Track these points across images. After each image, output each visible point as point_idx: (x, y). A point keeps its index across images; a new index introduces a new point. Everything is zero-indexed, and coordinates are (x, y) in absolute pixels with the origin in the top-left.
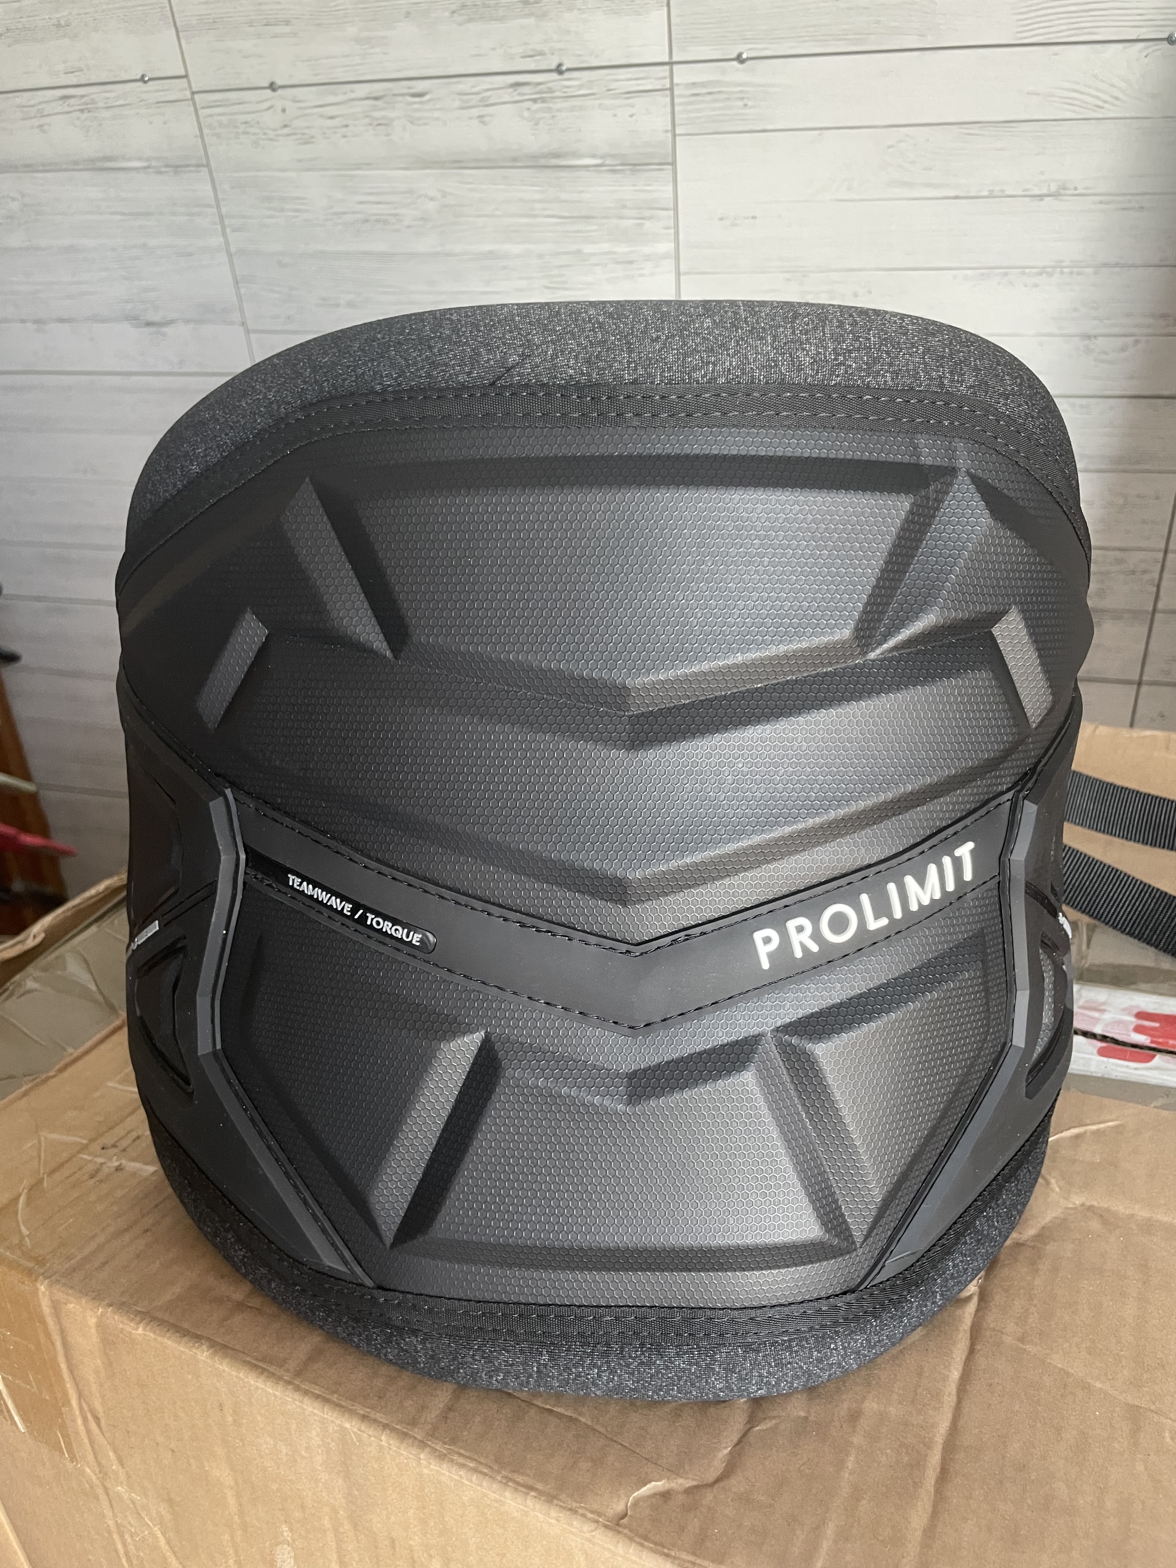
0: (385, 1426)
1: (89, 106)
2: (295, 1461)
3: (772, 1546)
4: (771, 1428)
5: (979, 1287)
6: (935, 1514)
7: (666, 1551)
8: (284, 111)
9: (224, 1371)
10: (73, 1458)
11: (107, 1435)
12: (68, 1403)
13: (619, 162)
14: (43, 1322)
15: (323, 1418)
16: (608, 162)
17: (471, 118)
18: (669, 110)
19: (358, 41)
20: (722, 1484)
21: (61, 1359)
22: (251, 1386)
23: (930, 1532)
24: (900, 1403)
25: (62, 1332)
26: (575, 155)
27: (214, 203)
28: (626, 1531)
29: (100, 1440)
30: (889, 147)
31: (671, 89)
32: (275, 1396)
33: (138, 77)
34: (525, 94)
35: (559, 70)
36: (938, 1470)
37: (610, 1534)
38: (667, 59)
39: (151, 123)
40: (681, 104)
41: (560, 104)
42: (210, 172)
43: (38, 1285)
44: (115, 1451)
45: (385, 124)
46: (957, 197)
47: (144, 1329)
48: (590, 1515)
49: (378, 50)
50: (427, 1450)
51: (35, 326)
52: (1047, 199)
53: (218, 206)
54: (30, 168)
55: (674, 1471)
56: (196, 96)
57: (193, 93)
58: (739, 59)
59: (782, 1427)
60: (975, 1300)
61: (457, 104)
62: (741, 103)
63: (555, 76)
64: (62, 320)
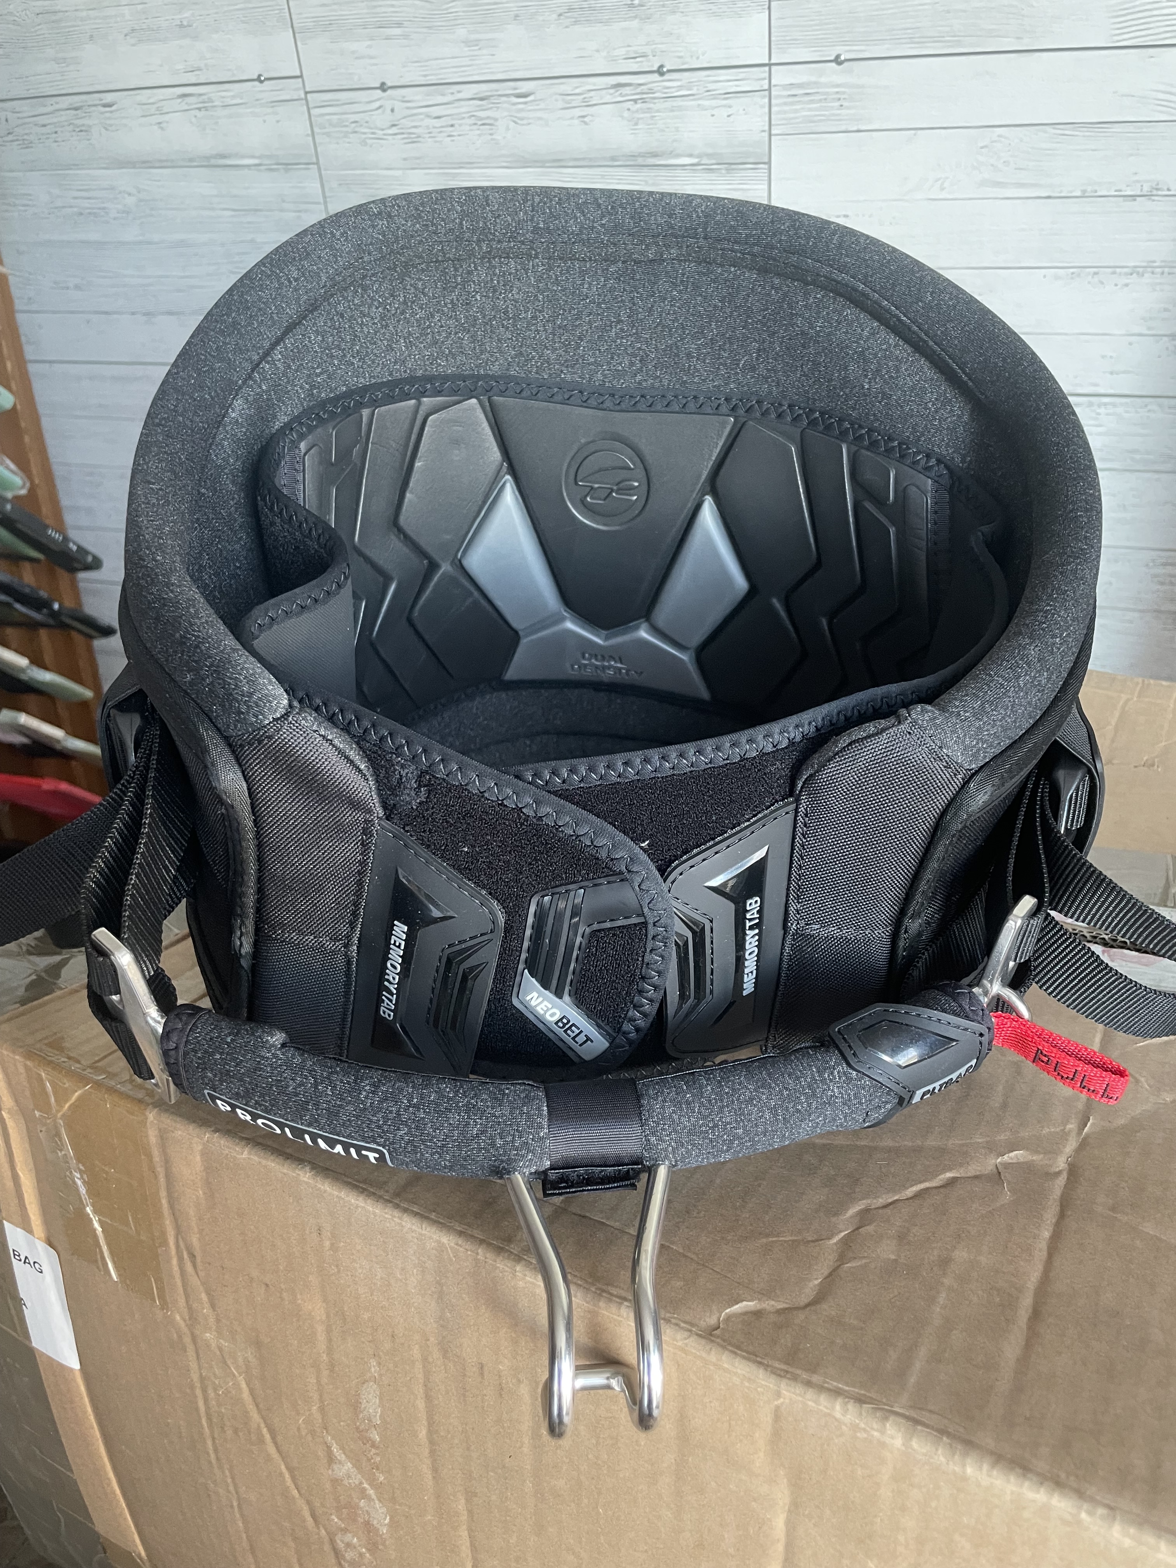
0: (482, 1242)
1: (206, 105)
2: (389, 1285)
3: (865, 1361)
4: (861, 1266)
5: (1069, 1164)
6: (1028, 1346)
7: (758, 1359)
8: (392, 110)
9: (325, 1191)
10: (164, 1305)
11: (201, 1274)
12: (165, 1243)
13: (714, 161)
14: (150, 1156)
15: (421, 1234)
16: (705, 161)
17: (572, 118)
18: (767, 110)
19: (467, 43)
20: (813, 1308)
21: (163, 1194)
22: (352, 1205)
23: (1024, 1360)
24: (990, 1253)
25: (167, 1162)
26: (672, 154)
27: (322, 201)
28: (718, 1340)
29: (194, 1281)
30: (982, 148)
31: (770, 89)
32: (375, 1214)
33: (255, 77)
34: (627, 95)
35: (660, 71)
36: (1030, 1311)
37: (703, 1341)
38: (767, 62)
39: (265, 121)
40: (777, 105)
41: (659, 105)
42: (319, 169)
43: (147, 1113)
44: (208, 1294)
45: (489, 123)
46: (1049, 197)
47: (249, 1153)
48: (682, 1325)
49: (484, 52)
50: (523, 1263)
51: (145, 318)
52: (1138, 199)
53: (325, 203)
54: (147, 164)
55: (766, 1293)
56: (309, 96)
57: (306, 93)
58: (837, 61)
59: (873, 1266)
60: (1065, 1175)
61: (560, 104)
62: (837, 104)
63: (656, 77)
64: (170, 313)
